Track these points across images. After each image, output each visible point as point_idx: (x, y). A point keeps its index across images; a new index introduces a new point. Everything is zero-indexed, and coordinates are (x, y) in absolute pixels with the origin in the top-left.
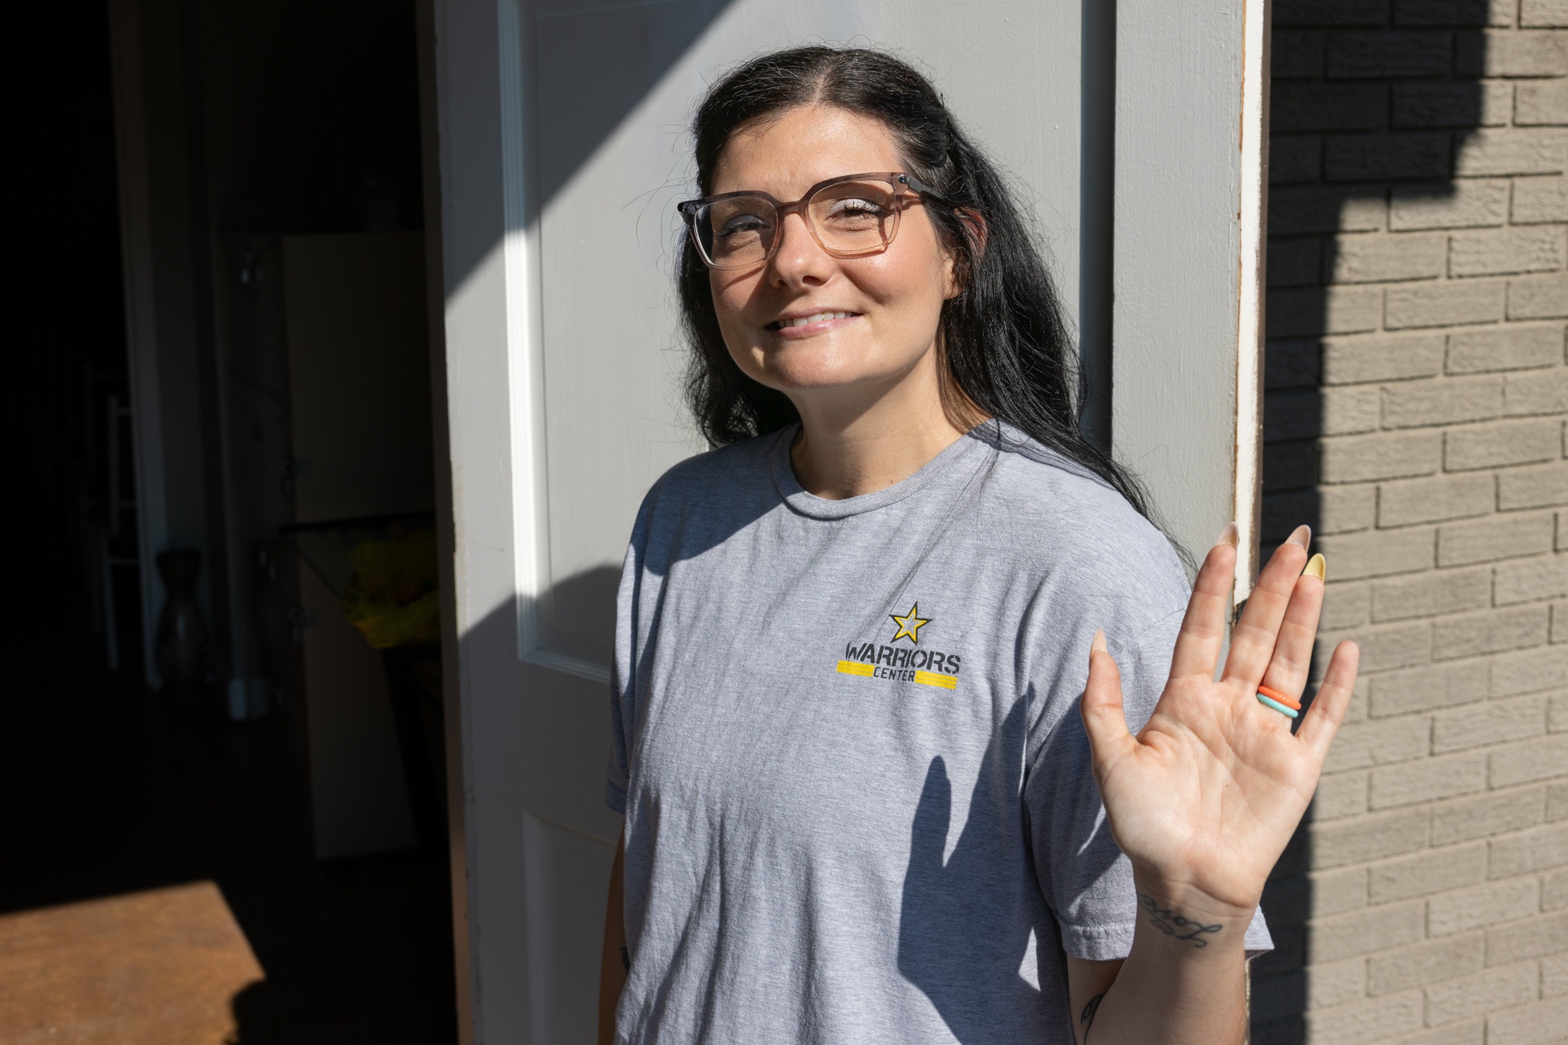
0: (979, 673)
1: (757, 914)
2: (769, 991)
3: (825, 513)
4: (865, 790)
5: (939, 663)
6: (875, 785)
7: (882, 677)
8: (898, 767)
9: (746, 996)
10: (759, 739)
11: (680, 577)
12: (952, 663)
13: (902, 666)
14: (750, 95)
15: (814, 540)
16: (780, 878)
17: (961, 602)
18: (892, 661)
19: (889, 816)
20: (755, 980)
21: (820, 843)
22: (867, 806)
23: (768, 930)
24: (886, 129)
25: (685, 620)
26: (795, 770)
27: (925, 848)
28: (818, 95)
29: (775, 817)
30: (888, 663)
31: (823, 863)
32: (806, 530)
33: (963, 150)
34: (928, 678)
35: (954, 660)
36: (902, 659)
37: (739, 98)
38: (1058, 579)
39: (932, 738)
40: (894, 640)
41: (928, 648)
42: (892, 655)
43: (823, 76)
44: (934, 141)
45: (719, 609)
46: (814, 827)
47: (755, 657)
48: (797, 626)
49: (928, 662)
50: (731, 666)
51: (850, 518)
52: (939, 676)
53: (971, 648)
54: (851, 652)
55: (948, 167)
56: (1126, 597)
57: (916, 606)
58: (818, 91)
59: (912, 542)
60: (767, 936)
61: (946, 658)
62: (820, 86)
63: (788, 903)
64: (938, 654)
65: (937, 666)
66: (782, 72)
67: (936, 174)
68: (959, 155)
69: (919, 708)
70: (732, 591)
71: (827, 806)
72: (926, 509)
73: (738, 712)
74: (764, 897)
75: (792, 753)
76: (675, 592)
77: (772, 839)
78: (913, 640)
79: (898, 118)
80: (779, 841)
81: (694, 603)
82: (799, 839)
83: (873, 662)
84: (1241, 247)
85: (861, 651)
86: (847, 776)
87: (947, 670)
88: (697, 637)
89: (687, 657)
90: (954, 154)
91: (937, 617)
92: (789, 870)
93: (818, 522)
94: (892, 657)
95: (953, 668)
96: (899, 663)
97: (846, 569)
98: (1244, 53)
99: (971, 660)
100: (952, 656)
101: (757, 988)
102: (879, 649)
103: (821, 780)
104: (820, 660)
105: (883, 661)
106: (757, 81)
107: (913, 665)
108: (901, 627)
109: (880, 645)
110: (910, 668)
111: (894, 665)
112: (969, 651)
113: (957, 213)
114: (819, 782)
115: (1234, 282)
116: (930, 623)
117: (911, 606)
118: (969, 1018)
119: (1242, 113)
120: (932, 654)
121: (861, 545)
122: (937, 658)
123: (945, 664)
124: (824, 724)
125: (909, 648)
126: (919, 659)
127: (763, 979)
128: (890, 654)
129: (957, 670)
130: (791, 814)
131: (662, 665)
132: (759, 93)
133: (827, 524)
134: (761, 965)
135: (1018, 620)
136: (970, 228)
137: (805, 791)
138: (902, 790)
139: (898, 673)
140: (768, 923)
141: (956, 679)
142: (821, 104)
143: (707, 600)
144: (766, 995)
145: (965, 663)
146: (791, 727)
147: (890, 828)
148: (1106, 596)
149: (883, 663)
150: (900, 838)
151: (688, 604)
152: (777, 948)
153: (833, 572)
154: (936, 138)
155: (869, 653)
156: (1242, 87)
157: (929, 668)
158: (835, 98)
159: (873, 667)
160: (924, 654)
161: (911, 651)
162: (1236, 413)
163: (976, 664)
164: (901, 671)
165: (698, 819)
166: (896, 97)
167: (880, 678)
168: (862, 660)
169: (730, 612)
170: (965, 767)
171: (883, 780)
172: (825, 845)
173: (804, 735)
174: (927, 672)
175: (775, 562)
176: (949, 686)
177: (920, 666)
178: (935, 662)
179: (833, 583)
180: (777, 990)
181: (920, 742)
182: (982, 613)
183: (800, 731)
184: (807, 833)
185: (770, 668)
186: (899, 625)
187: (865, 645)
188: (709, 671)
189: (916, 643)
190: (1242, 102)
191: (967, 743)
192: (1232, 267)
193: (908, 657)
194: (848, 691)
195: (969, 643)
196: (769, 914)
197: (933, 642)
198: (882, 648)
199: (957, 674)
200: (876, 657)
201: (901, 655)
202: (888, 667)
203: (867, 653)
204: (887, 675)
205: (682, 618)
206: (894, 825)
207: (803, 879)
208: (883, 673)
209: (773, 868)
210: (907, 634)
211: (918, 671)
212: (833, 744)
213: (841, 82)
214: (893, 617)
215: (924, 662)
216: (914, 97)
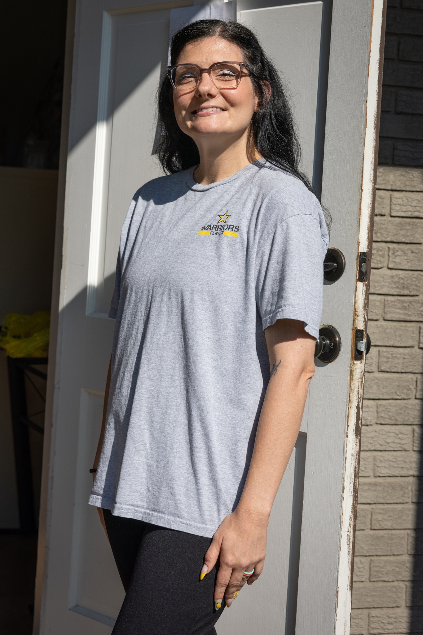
0: (245, 232)
1: (163, 317)
2: (164, 343)
3: (203, 189)
4: (203, 270)
5: (232, 229)
6: (206, 268)
7: (213, 234)
8: (215, 263)
9: (155, 346)
10: (169, 259)
11: (148, 216)
12: (237, 228)
13: (220, 230)
14: (194, 32)
15: (197, 198)
16: (171, 303)
17: (242, 209)
18: (217, 229)
19: (210, 278)
20: (159, 339)
21: (186, 288)
22: (203, 275)
23: (166, 322)
24: (239, 48)
25: (147, 229)
26: (180, 266)
27: (221, 290)
28: (217, 34)
29: (171, 282)
30: (215, 230)
31: (186, 295)
32: (195, 196)
33: (265, 61)
34: (228, 233)
35: (237, 227)
36: (220, 228)
37: (190, 32)
38: (269, 198)
39: (227, 253)
40: (218, 223)
41: (229, 224)
42: (217, 227)
43: (219, 28)
44: (256, 55)
45: (160, 223)
46: (184, 283)
47: (171, 235)
48: (187, 224)
49: (229, 227)
50: (162, 239)
51: (211, 189)
52: (232, 233)
53: (243, 223)
54: (204, 228)
55: (260, 66)
56: (288, 205)
57: (227, 212)
58: (217, 33)
59: (230, 194)
60: (165, 324)
61: (235, 227)
62: (218, 31)
63: (174, 311)
64: (232, 225)
65: (231, 229)
66: (206, 25)
67: (255, 67)
68: (264, 63)
69: (224, 243)
70: (166, 217)
71: (189, 276)
72: (236, 184)
73: (163, 253)
74: (165, 310)
75: (180, 261)
76: (145, 221)
77: (170, 290)
78: (224, 222)
79: (244, 45)
80: (172, 290)
81: (151, 223)
82: (179, 288)
83: (210, 230)
84: (367, 113)
85: (207, 227)
86: (197, 266)
87: (235, 231)
88: (151, 233)
89: (147, 240)
90: (262, 62)
91: (233, 214)
92: (175, 300)
93: (199, 193)
94: (217, 228)
95: (237, 230)
96: (219, 230)
97: (207, 205)
98: (371, 41)
99: (243, 227)
100: (237, 226)
101: (160, 342)
102: (213, 226)
103: (188, 268)
104: (193, 232)
105: (214, 229)
106: (196, 27)
107: (223, 229)
108: (221, 219)
109: (213, 225)
110: (222, 230)
111: (217, 230)
112: (242, 224)
113: (261, 82)
114: (188, 269)
115: (364, 127)
116: (231, 216)
117: (225, 212)
118: (232, 353)
119: (369, 63)
120: (230, 225)
121: (213, 197)
122: (232, 227)
123: (234, 229)
124: (192, 251)
125: (222, 225)
126: (226, 227)
127: (162, 339)
128: (216, 227)
129: (238, 231)
130: (177, 280)
131: (137, 245)
132: (197, 31)
133: (203, 193)
134: (162, 334)
135: (257, 213)
136: (265, 88)
137: (182, 272)
138: (215, 270)
139: (218, 233)
140: (166, 319)
141: (238, 234)
142: (218, 37)
143: (156, 221)
144: (163, 344)
145: (241, 228)
146: (180, 253)
147: (210, 282)
148: (282, 204)
149: (214, 230)
150: (213, 286)
151: (149, 223)
152: (168, 328)
153: (202, 206)
154: (256, 54)
155: (209, 228)
156: (370, 54)
157: (228, 230)
158: (223, 36)
159: (210, 231)
160: (228, 225)
161: (223, 225)
162: (362, 177)
163: (244, 229)
164: (219, 232)
165: (144, 291)
166: (244, 38)
167: (212, 235)
168: (207, 230)
169: (164, 223)
170: (237, 264)
171: (209, 267)
172: (188, 289)
173: (184, 255)
174: (228, 231)
175: (183, 207)
176: (235, 236)
177: (225, 229)
178: (231, 228)
179: (202, 210)
180: (167, 343)
181: (223, 254)
182: (247, 212)
183: (183, 254)
184: (182, 285)
185: (175, 238)
186: (220, 218)
187: (208, 225)
188: (154, 243)
189: (225, 223)
190: (369, 59)
191: (239, 256)
192: (363, 121)
193: (222, 227)
194: (201, 240)
195: (242, 222)
196: (167, 316)
197: (231, 222)
198: (214, 225)
199: (238, 232)
200: (211, 228)
201: (220, 227)
202: (215, 231)
203: (209, 227)
204: (214, 234)
205: (146, 229)
206: (211, 281)
207: (180, 302)
208: (213, 233)
209: (169, 300)
210: (223, 221)
211: (224, 231)
212: (194, 256)
213: (225, 30)
214: (219, 216)
215: (227, 228)
216: (250, 39)
